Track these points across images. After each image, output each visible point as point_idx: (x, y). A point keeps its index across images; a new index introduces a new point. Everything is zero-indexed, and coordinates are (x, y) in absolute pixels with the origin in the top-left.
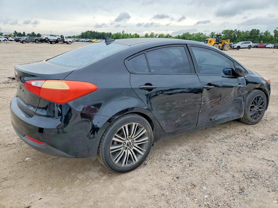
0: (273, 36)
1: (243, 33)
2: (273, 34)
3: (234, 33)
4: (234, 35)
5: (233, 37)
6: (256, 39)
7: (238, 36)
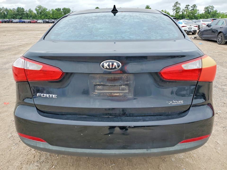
0: (36, 13)
1: (11, 11)
2: (35, 12)
3: (2, 10)
4: (3, 12)
5: (3, 14)
6: (24, 16)
7: (7, 13)
